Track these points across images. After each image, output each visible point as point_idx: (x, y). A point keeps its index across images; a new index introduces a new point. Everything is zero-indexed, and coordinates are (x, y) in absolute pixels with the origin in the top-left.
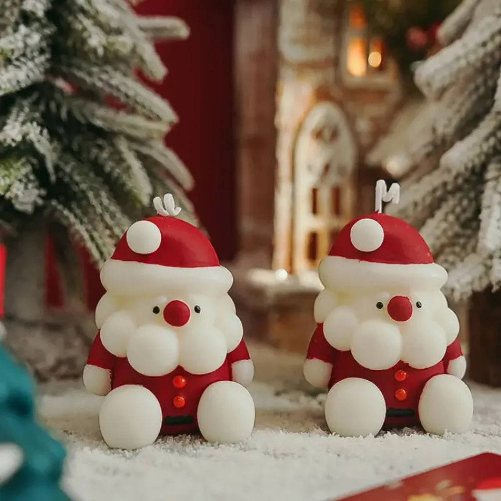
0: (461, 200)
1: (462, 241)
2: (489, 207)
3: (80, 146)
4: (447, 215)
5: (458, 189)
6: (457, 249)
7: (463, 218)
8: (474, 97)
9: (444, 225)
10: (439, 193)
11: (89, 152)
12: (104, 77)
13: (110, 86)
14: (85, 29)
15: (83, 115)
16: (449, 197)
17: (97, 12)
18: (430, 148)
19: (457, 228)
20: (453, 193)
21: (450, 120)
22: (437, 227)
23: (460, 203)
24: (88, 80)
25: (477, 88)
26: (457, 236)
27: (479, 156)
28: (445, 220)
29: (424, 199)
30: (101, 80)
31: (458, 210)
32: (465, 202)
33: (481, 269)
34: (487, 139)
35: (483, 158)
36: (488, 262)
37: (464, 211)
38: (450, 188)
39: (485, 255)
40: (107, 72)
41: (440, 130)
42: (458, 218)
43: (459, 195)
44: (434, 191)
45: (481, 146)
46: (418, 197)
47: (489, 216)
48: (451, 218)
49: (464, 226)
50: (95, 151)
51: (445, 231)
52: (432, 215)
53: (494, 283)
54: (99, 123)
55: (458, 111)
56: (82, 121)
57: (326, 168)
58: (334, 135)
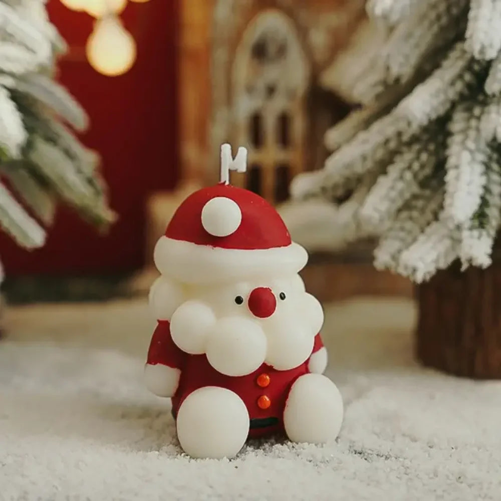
0: (419, 152)
1: (420, 203)
2: (457, 167)
4: (403, 171)
5: (414, 139)
6: (415, 214)
7: (421, 176)
8: (435, 28)
9: (400, 185)
10: (392, 145)
16: (404, 149)
18: (380, 89)
19: (415, 189)
20: (409, 144)
21: (407, 57)
22: (392, 188)
23: (418, 158)
25: (439, 18)
26: (415, 197)
27: (443, 104)
28: (401, 178)
29: (374, 151)
31: (416, 166)
32: (424, 157)
33: (447, 242)
34: (452, 83)
35: (448, 106)
36: (456, 235)
37: (422, 167)
38: (405, 138)
39: (451, 226)
41: (395, 71)
42: (415, 175)
43: (416, 147)
44: (387, 142)
45: (445, 92)
46: (367, 148)
47: (457, 178)
48: (408, 176)
49: (423, 184)
51: (401, 193)
52: (384, 172)
53: (463, 260)
55: (417, 46)
57: (271, 91)
58: (282, 50)
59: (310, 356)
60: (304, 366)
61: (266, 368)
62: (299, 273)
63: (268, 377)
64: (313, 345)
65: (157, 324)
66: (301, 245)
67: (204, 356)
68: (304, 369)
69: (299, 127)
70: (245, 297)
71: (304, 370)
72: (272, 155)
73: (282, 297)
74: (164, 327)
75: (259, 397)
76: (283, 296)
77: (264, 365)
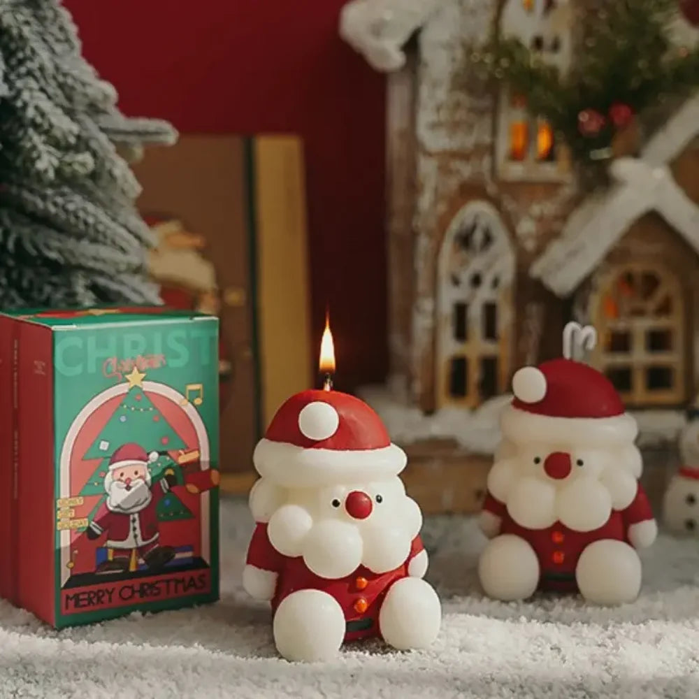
3: (31, 282)
11: (41, 290)
12: (60, 200)
13: (66, 211)
14: (34, 147)
15: (36, 247)
17: (51, 126)
24: (40, 204)
30: (55, 204)
40: (63, 195)
50: (48, 289)
54: (53, 255)
56: (34, 252)
57: (476, 281)
58: (488, 239)
59: (409, 559)
60: (403, 568)
61: (362, 571)
62: (399, 475)
63: (364, 580)
64: (409, 550)
65: (256, 526)
66: (402, 447)
67: (300, 559)
68: (404, 572)
69: (505, 317)
70: (342, 500)
71: (403, 574)
72: (477, 347)
73: (379, 500)
74: (262, 528)
75: (356, 601)
76: (379, 498)
77: (361, 567)
